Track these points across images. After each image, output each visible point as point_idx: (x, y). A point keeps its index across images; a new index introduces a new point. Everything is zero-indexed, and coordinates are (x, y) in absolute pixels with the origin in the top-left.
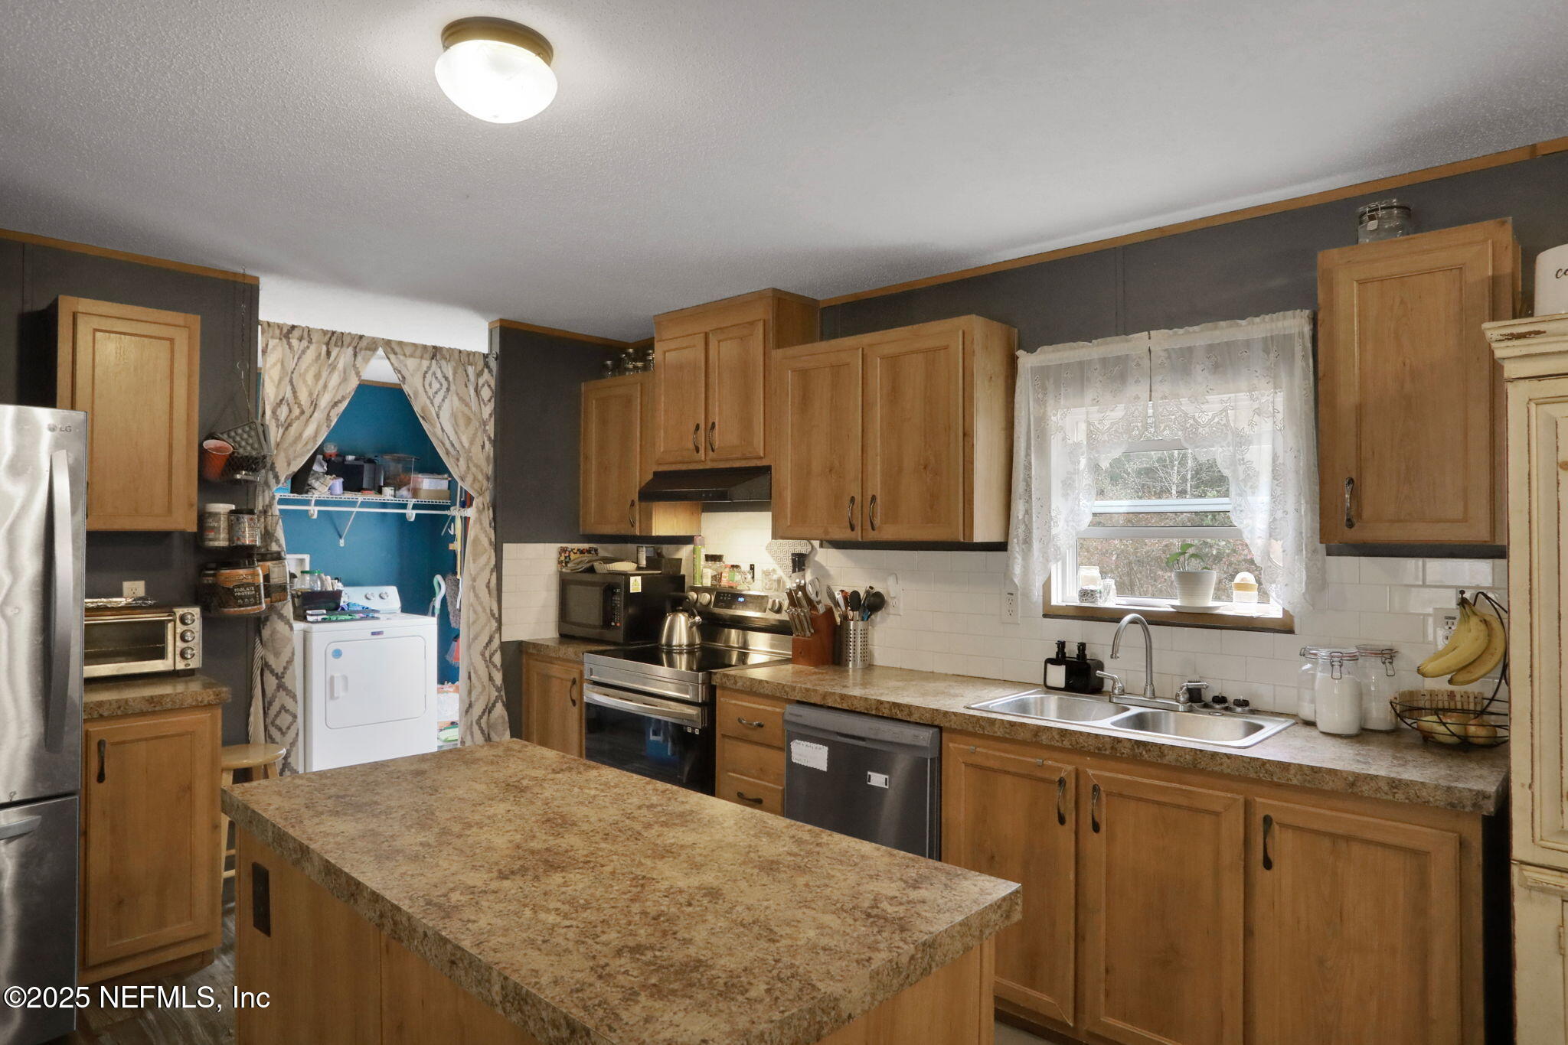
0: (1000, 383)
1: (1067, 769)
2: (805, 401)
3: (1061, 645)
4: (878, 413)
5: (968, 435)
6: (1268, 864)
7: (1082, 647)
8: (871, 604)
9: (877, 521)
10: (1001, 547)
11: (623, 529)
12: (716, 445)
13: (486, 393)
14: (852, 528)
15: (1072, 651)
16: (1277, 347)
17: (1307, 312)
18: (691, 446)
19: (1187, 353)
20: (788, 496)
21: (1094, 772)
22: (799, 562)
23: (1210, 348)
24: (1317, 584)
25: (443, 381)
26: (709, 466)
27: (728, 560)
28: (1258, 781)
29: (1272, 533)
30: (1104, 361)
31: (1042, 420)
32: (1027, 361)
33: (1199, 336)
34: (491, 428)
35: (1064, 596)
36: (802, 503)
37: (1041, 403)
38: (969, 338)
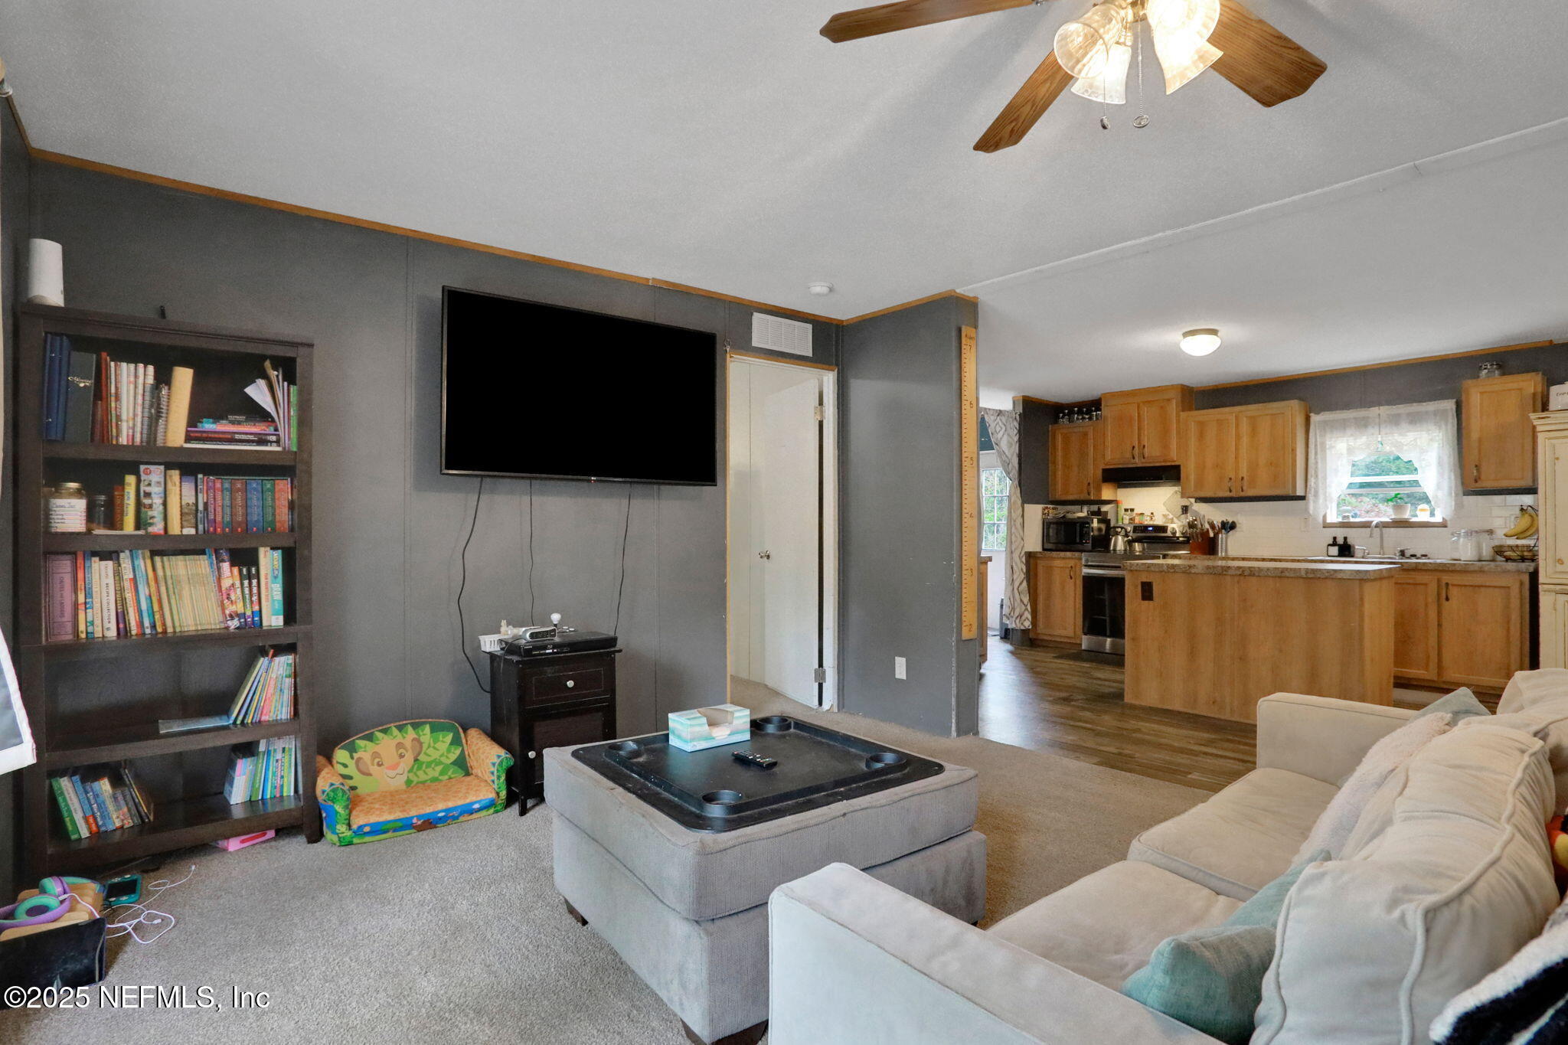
0: (1303, 427)
2: (1201, 436)
3: (1335, 538)
4: (1245, 440)
5: (1294, 450)
6: (1447, 599)
7: (1345, 538)
8: (1229, 527)
9: (1245, 488)
10: (1304, 498)
11: (1083, 497)
12: (1146, 456)
13: (1016, 431)
14: (1231, 491)
15: (1340, 541)
16: (1440, 415)
17: (1454, 400)
18: (1129, 456)
19: (1398, 416)
20: (1192, 477)
22: (1185, 509)
23: (1409, 414)
24: (1459, 506)
25: (1003, 426)
26: (1140, 465)
27: (1137, 511)
28: (1443, 571)
29: (1439, 487)
30: (1355, 418)
31: (1323, 444)
32: (1315, 418)
33: (1404, 409)
35: (1333, 517)
36: (1200, 483)
37: (1322, 436)
38: (1292, 408)
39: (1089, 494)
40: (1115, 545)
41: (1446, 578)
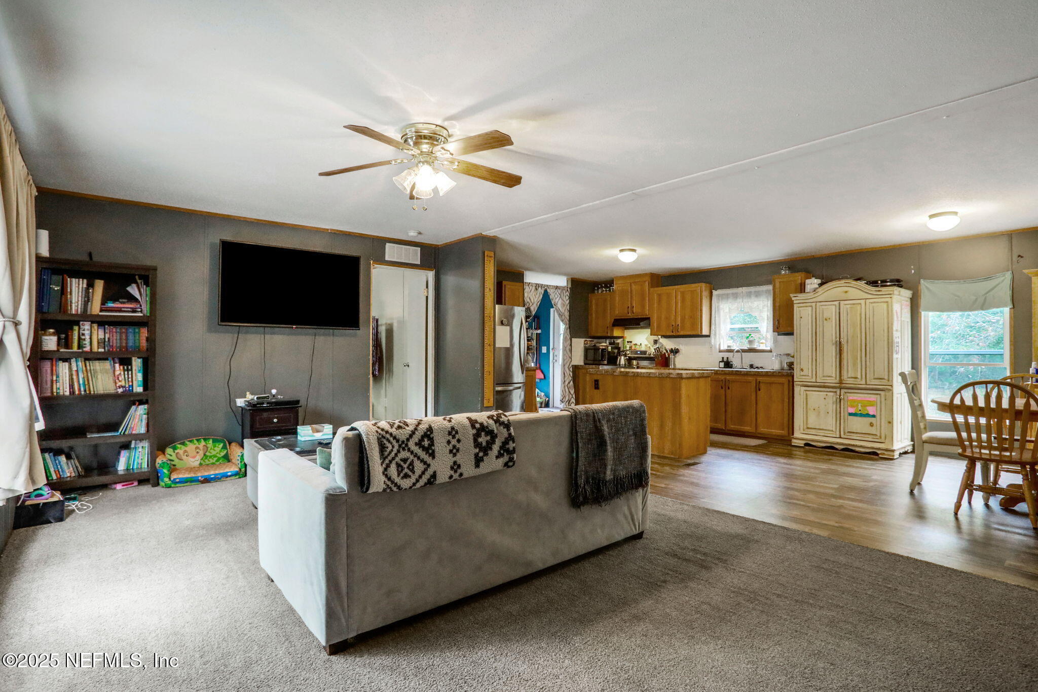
0: (709, 298)
1: (723, 378)
2: (660, 301)
3: (723, 358)
4: (679, 305)
5: (701, 310)
6: (760, 390)
7: (728, 358)
8: (675, 352)
9: (679, 330)
10: (709, 336)
11: (604, 334)
12: (634, 312)
13: (567, 298)
14: (673, 332)
15: (725, 359)
16: (767, 291)
17: (772, 285)
18: (626, 312)
19: (750, 292)
20: (655, 325)
21: (728, 377)
22: (656, 342)
23: (755, 292)
24: (776, 342)
25: (559, 295)
26: (631, 317)
27: (634, 342)
28: (758, 375)
29: (767, 332)
30: (733, 294)
31: (718, 307)
32: (715, 293)
33: (752, 289)
34: (568, 307)
35: (724, 347)
36: (659, 327)
37: (718, 303)
38: (702, 288)
39: (607, 333)
40: (620, 362)
41: (759, 379)
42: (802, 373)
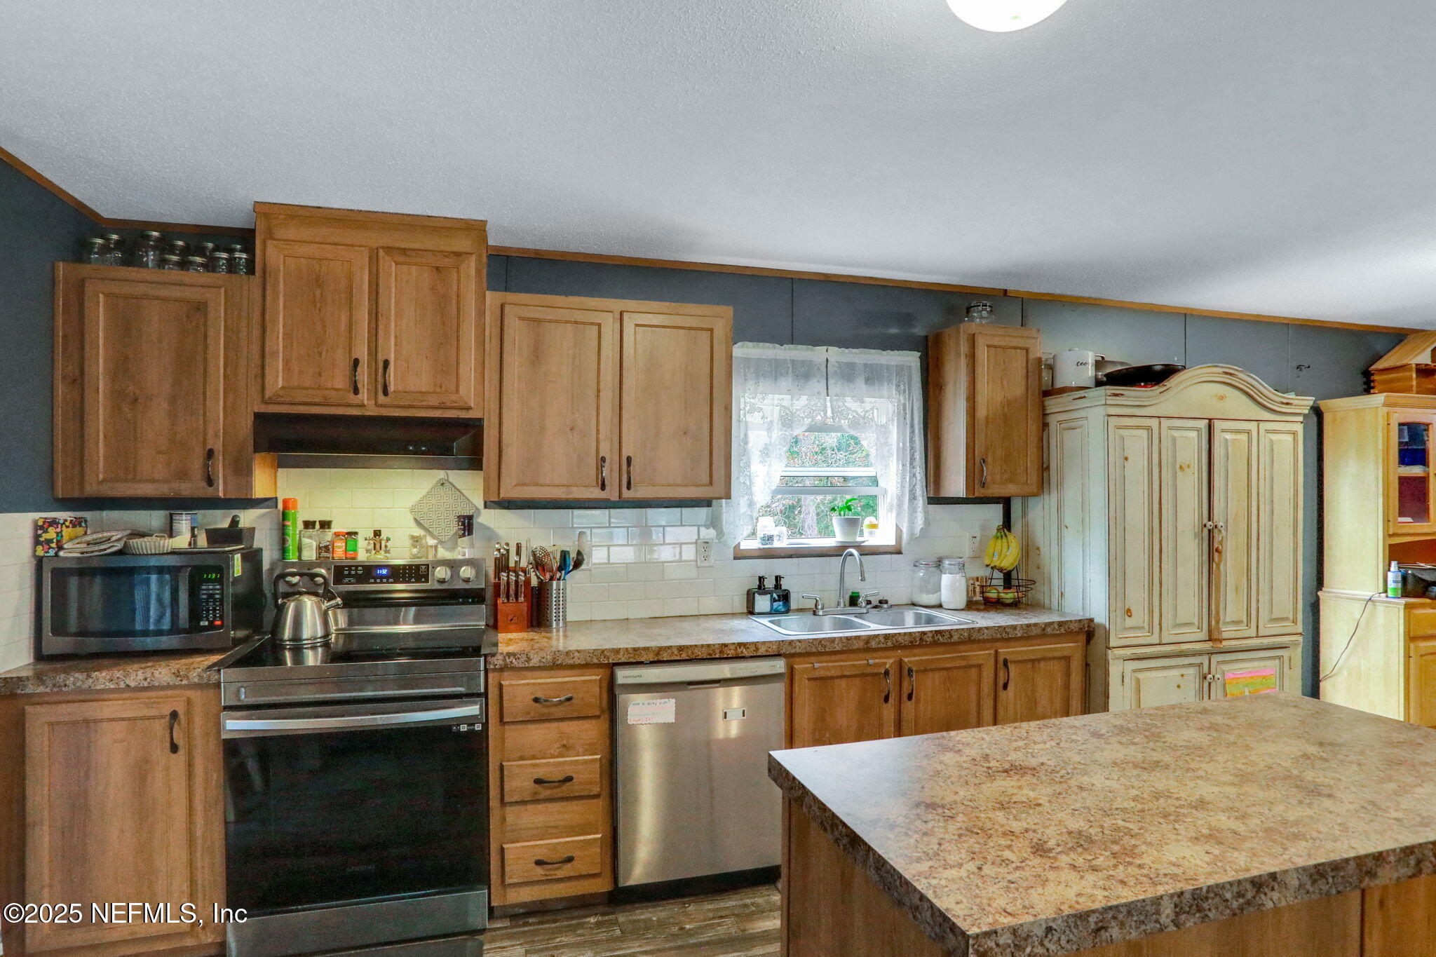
1: (889, 662)
2: (537, 353)
3: (761, 579)
4: (633, 376)
6: (1006, 686)
7: (778, 578)
9: (635, 481)
11: (190, 489)
12: (391, 388)
14: (603, 487)
15: (770, 584)
16: (898, 373)
17: (921, 354)
18: (343, 384)
19: (851, 367)
20: (514, 454)
21: (910, 659)
22: (467, 524)
23: (866, 366)
26: (372, 411)
28: (1000, 640)
30: (792, 362)
36: (533, 462)
39: (210, 482)
40: (297, 629)
41: (1004, 651)
42: (1129, 622)
